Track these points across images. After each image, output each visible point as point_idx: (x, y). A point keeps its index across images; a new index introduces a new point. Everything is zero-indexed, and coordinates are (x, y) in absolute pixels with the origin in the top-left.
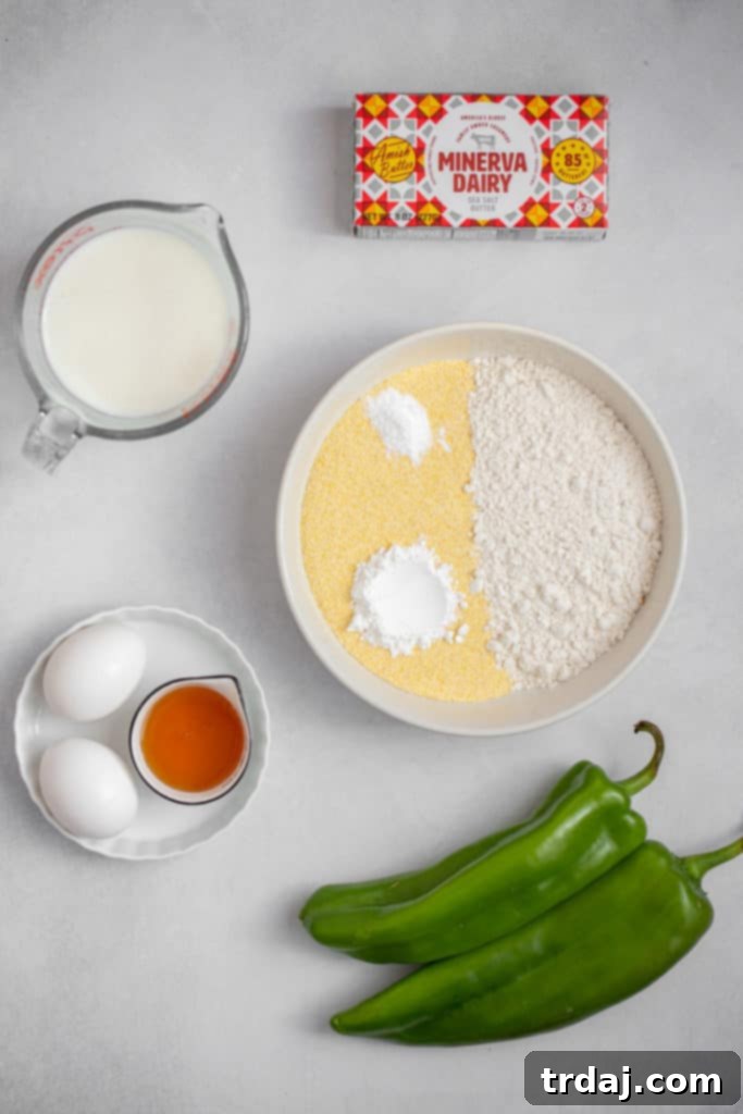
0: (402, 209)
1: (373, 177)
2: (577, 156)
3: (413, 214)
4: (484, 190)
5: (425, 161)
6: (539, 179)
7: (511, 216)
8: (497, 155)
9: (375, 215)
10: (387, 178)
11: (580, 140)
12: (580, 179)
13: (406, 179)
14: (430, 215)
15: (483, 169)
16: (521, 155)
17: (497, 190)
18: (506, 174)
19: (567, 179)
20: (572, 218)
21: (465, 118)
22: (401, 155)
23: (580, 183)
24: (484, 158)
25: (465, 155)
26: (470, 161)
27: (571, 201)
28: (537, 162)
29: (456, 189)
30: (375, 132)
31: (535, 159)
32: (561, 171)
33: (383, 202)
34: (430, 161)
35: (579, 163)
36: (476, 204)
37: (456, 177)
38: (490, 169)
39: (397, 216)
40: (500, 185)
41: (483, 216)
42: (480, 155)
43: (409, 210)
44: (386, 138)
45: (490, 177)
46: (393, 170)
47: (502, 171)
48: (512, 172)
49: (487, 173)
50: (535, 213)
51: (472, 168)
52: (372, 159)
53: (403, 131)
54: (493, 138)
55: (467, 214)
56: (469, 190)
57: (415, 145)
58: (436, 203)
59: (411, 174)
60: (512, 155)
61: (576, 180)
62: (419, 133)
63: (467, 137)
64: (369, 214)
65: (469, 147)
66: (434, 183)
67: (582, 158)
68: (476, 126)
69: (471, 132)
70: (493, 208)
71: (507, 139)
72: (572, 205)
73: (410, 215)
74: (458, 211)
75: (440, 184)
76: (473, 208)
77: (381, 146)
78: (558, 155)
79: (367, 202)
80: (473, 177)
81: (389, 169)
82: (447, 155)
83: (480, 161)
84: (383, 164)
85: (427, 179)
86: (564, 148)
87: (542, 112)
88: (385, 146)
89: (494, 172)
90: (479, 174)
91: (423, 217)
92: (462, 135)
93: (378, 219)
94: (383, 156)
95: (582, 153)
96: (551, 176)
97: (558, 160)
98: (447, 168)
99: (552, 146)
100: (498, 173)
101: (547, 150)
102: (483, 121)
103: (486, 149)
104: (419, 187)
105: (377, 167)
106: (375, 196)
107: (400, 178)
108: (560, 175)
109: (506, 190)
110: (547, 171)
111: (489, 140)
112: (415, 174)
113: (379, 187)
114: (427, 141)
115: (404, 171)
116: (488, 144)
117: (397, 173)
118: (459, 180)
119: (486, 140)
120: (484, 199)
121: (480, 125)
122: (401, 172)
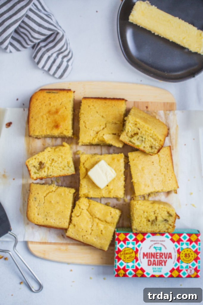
0: (130, 271)
1: (121, 261)
2: (189, 254)
4: (158, 265)
5: (138, 256)
6: (176, 262)
7: (166, 274)
8: (162, 253)
9: (121, 273)
10: (126, 261)
11: (190, 249)
13: (132, 262)
14: (140, 274)
15: (158, 258)
16: (170, 254)
17: (162, 265)
18: (165, 260)
19: (185, 262)
20: (187, 275)
21: (152, 241)
22: (130, 254)
23: (190, 263)
24: (158, 254)
25: (152, 253)
26: (153, 255)
28: (175, 256)
29: (149, 265)
30: (122, 246)
31: (175, 255)
32: (183, 259)
33: (125, 269)
34: (140, 255)
35: (189, 256)
36: (155, 270)
37: (149, 261)
38: (160, 258)
39: (129, 274)
40: (163, 264)
41: (157, 274)
42: (157, 253)
44: (125, 248)
45: (160, 261)
46: (128, 258)
47: (164, 259)
48: (167, 259)
49: (159, 259)
50: (175, 273)
51: (154, 258)
52: (120, 255)
53: (131, 246)
54: (161, 248)
55: (152, 273)
56: (153, 265)
57: (135, 250)
58: (142, 269)
59: (133, 260)
60: (167, 253)
61: (188, 262)
63: (152, 247)
64: (119, 273)
65: (153, 251)
66: (141, 263)
68: (155, 244)
69: (154, 246)
70: (161, 271)
71: (166, 248)
72: (187, 270)
73: (133, 273)
74: (149, 272)
75: (143, 263)
76: (154, 271)
77: (124, 250)
78: (182, 254)
79: (119, 269)
80: (154, 261)
81: (126, 258)
82: (145, 254)
83: (157, 256)
84: (124, 257)
85: (139, 261)
86: (184, 251)
87: (177, 239)
88: (125, 250)
89: (161, 259)
90: (156, 260)
91: (137, 274)
92: (151, 247)
93: (122, 275)
94: (124, 254)
96: (180, 260)
97: (182, 256)
98: (145, 258)
100: (163, 260)
101: (179, 252)
102: (158, 242)
103: (158, 251)
104: (136, 264)
105: (122, 257)
106: (121, 267)
107: (129, 261)
108: (183, 260)
109: (165, 265)
110: (179, 259)
111: (160, 249)
112: (135, 260)
113: (123, 264)
114: (139, 249)
115: (131, 259)
116: (159, 250)
117: (129, 259)
118: (150, 262)
119: (159, 248)
120: (158, 268)
121: (157, 243)
122: (130, 259)
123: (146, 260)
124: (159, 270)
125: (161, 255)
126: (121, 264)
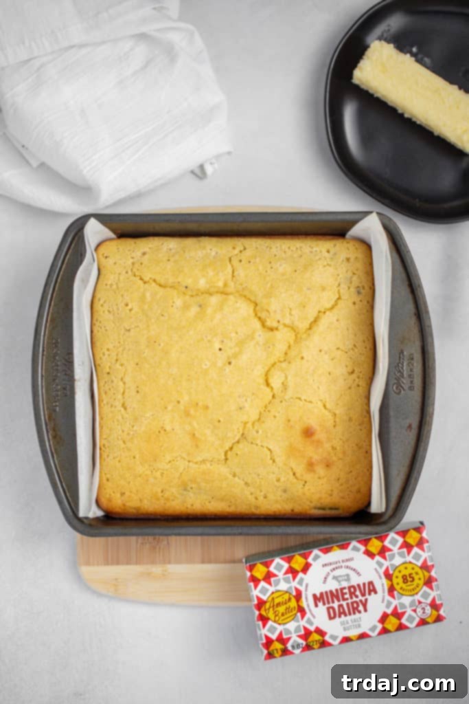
0: (295, 641)
1: (270, 623)
2: (410, 575)
3: (304, 643)
4: (350, 614)
5: (304, 604)
6: (388, 598)
7: (373, 629)
8: (353, 587)
9: (277, 650)
10: (280, 622)
11: (410, 563)
12: (416, 591)
13: (293, 619)
14: (316, 641)
15: (347, 599)
16: (371, 583)
17: (360, 612)
18: (363, 599)
19: (407, 593)
20: (417, 620)
21: (325, 565)
22: (286, 603)
23: (417, 594)
24: (345, 591)
25: (331, 592)
26: (335, 595)
27: (414, 608)
28: (383, 585)
29: (331, 618)
30: (264, 591)
31: (381, 584)
33: (281, 639)
34: (308, 602)
35: (413, 580)
36: (347, 626)
37: (328, 609)
38: (351, 598)
39: (293, 647)
40: (361, 608)
41: (353, 633)
42: (342, 589)
43: (301, 641)
44: (273, 593)
45: (352, 603)
46: (283, 615)
47: (360, 597)
48: (367, 596)
49: (350, 601)
50: (390, 623)
51: (339, 600)
52: (265, 610)
53: (283, 586)
54: (348, 575)
55: (341, 634)
56: (340, 616)
57: (294, 593)
58: (318, 630)
59: (296, 614)
60: (364, 584)
61: (413, 592)
62: (295, 584)
63: (330, 578)
64: (273, 650)
65: (332, 586)
66: (314, 616)
67: (414, 575)
68: (334, 569)
69: (332, 574)
70: (359, 626)
71: (359, 574)
72: (415, 611)
73: (302, 644)
74: (335, 634)
75: (318, 617)
76: (345, 629)
77: (270, 599)
78: (397, 577)
79: (269, 641)
80: (341, 606)
81: (280, 615)
82: (318, 595)
83: (343, 594)
84: (275, 612)
85: (308, 615)
86: (400, 572)
87: (379, 549)
88: (273, 599)
89: (355, 599)
90: (344, 603)
91: (311, 644)
92: (326, 578)
93: (280, 653)
94: (273, 606)
95: (413, 572)
96: (395, 593)
97: (398, 581)
98: (320, 604)
99: (391, 572)
100: (357, 600)
101: (388, 576)
102: (338, 565)
103: (345, 584)
104: (303, 623)
105: (271, 615)
106: (274, 637)
107: (288, 620)
108: (401, 591)
109: (366, 610)
110: (391, 590)
111: (346, 578)
112: (299, 615)
113: (275, 629)
114: (302, 588)
115: (291, 614)
116: (346, 580)
117: (286, 616)
118: (331, 611)
119: (344, 578)
120: (351, 621)
121: (337, 568)
122: (288, 615)
123: (322, 610)
124: (355, 624)
125: (352, 590)
126: (272, 630)
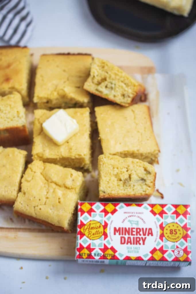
0: (97, 251)
1: (85, 237)
2: (175, 230)
4: (134, 244)
5: (108, 231)
6: (159, 240)
7: (146, 255)
8: (140, 229)
9: (85, 254)
10: (91, 238)
11: (177, 223)
12: (177, 240)
13: (99, 238)
14: (110, 254)
15: (134, 235)
16: (150, 229)
17: (140, 244)
18: (144, 237)
19: (171, 240)
20: (174, 257)
21: (125, 213)
22: (97, 228)
23: (177, 242)
24: (134, 230)
25: (126, 229)
26: (127, 231)
27: (173, 250)
28: (157, 232)
29: (121, 243)
30: (86, 218)
32: (168, 236)
33: (89, 248)
34: (110, 231)
35: (176, 233)
36: (130, 250)
37: (121, 238)
38: (137, 235)
39: (95, 254)
40: (141, 242)
41: (133, 255)
42: (132, 229)
43: (100, 252)
44: (91, 221)
45: (137, 238)
46: (93, 234)
47: (142, 236)
48: (146, 236)
49: (135, 236)
50: (157, 254)
51: (129, 234)
52: (84, 229)
53: (98, 219)
54: (138, 222)
55: (126, 254)
56: (127, 244)
57: (103, 224)
58: (112, 249)
59: (101, 236)
60: (146, 229)
61: (175, 240)
62: (105, 219)
63: (126, 221)
64: (82, 254)
65: (127, 225)
66: (112, 240)
67: (177, 231)
68: (130, 216)
70: (138, 252)
71: (144, 222)
72: (173, 252)
73: (101, 254)
74: (122, 253)
75: (114, 241)
76: (129, 252)
77: (88, 224)
78: (167, 229)
79: (82, 247)
80: (129, 238)
81: (92, 234)
82: (117, 228)
83: (132, 231)
84: (89, 232)
85: (108, 238)
86: (169, 227)
87: (159, 211)
88: (90, 224)
89: (138, 236)
90: (132, 237)
91: (106, 255)
92: (124, 220)
93: (86, 256)
94: (89, 228)
95: (177, 229)
96: (164, 239)
97: (167, 232)
98: (117, 234)
99: (164, 225)
100: (140, 237)
101: (162, 227)
102: (134, 214)
103: (135, 226)
104: (105, 242)
105: (86, 233)
106: (85, 246)
107: (97, 238)
108: (167, 238)
109: (144, 244)
110: (162, 236)
111: (136, 223)
112: (103, 237)
113: (87, 241)
114: (109, 222)
115: (98, 235)
117: (95, 236)
118: (123, 239)
120: (134, 248)
121: (132, 216)
123: (118, 237)
